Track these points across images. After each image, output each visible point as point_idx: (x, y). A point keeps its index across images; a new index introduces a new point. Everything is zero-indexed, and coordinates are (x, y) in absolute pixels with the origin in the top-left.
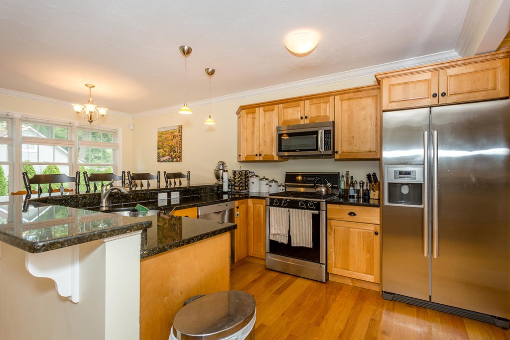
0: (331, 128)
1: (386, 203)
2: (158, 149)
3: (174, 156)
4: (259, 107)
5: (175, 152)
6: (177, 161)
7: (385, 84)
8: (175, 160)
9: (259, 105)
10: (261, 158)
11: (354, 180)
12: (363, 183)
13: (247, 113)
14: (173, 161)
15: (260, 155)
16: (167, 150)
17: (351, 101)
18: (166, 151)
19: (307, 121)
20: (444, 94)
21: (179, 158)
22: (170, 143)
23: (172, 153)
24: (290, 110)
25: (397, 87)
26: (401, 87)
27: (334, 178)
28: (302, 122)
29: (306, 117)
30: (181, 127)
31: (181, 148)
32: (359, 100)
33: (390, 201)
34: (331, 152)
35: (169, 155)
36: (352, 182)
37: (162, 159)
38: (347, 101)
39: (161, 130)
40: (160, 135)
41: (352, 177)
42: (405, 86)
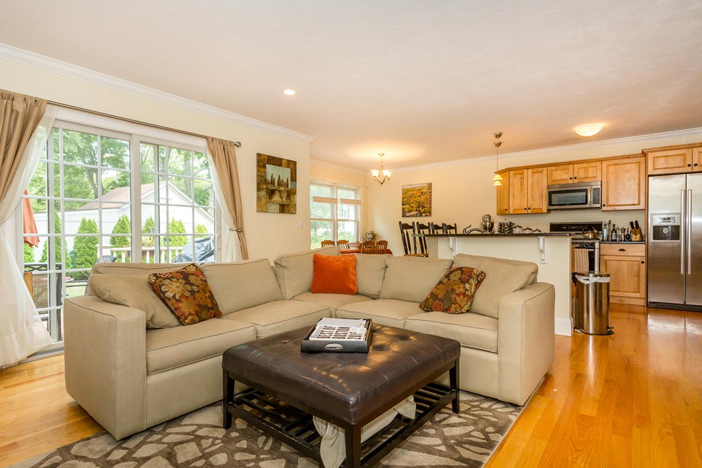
0: (600, 187)
1: (651, 240)
2: (403, 205)
3: (422, 211)
4: (527, 169)
5: (423, 207)
6: (426, 216)
7: (650, 156)
8: (424, 215)
9: (527, 168)
10: (530, 211)
11: (616, 227)
12: (625, 229)
13: (515, 174)
14: (421, 216)
15: (529, 209)
16: (414, 206)
17: (617, 167)
18: (412, 207)
19: (576, 181)
20: (696, 165)
21: (429, 213)
22: (418, 199)
23: (420, 209)
24: (559, 172)
25: (660, 159)
26: (663, 159)
27: (598, 226)
28: (571, 182)
29: (575, 178)
30: (430, 185)
31: (430, 204)
32: (625, 165)
33: (654, 239)
34: (599, 205)
35: (416, 210)
36: (614, 230)
37: (408, 214)
38: (614, 166)
39: (406, 187)
40: (405, 192)
41: (614, 225)
42: (667, 158)
